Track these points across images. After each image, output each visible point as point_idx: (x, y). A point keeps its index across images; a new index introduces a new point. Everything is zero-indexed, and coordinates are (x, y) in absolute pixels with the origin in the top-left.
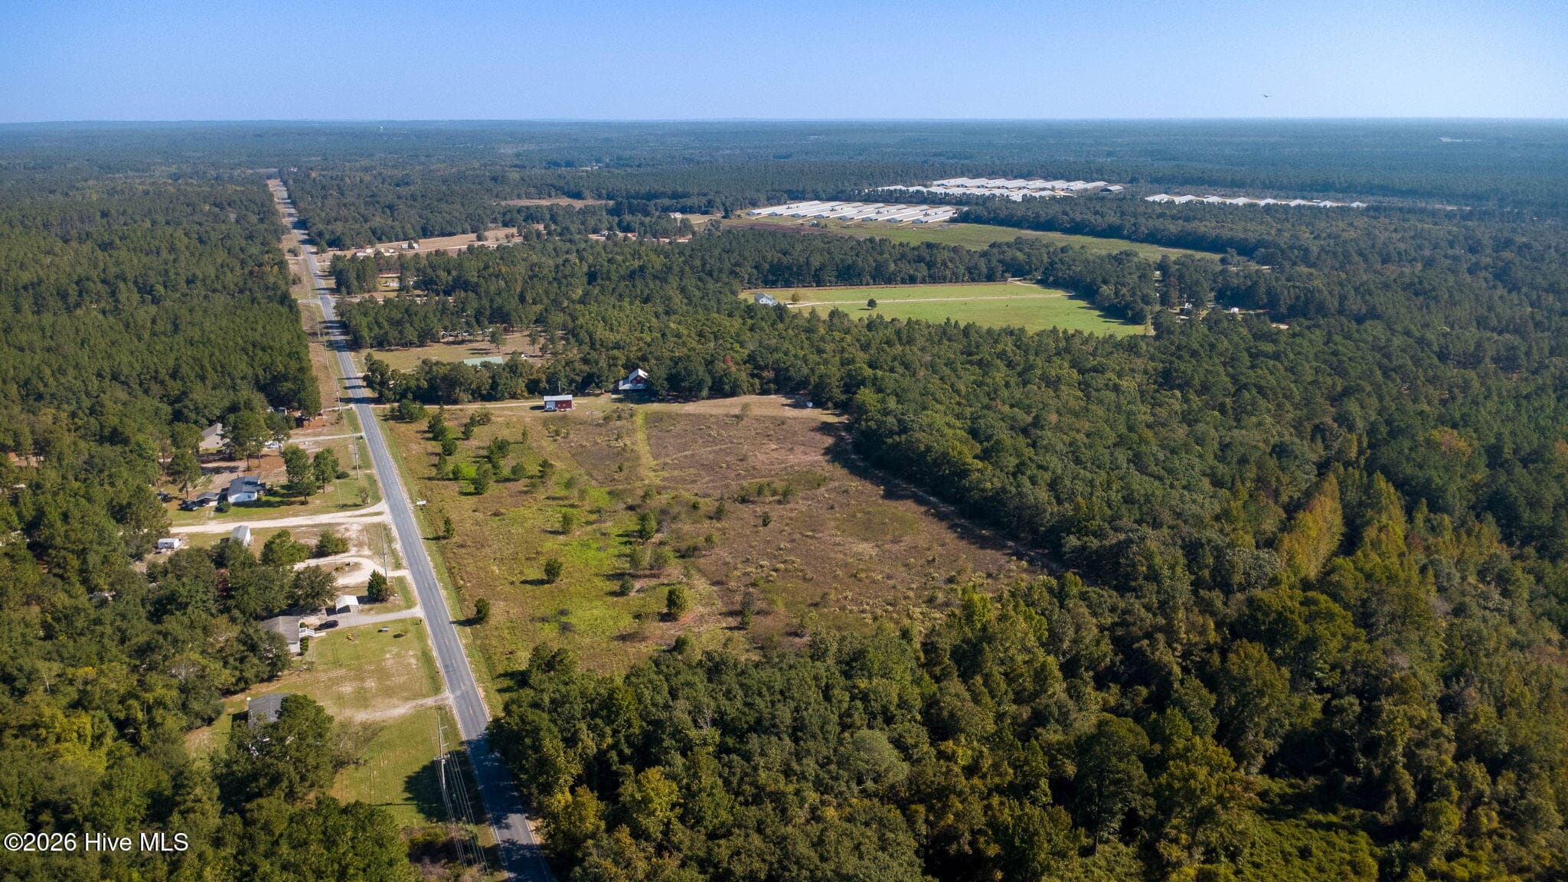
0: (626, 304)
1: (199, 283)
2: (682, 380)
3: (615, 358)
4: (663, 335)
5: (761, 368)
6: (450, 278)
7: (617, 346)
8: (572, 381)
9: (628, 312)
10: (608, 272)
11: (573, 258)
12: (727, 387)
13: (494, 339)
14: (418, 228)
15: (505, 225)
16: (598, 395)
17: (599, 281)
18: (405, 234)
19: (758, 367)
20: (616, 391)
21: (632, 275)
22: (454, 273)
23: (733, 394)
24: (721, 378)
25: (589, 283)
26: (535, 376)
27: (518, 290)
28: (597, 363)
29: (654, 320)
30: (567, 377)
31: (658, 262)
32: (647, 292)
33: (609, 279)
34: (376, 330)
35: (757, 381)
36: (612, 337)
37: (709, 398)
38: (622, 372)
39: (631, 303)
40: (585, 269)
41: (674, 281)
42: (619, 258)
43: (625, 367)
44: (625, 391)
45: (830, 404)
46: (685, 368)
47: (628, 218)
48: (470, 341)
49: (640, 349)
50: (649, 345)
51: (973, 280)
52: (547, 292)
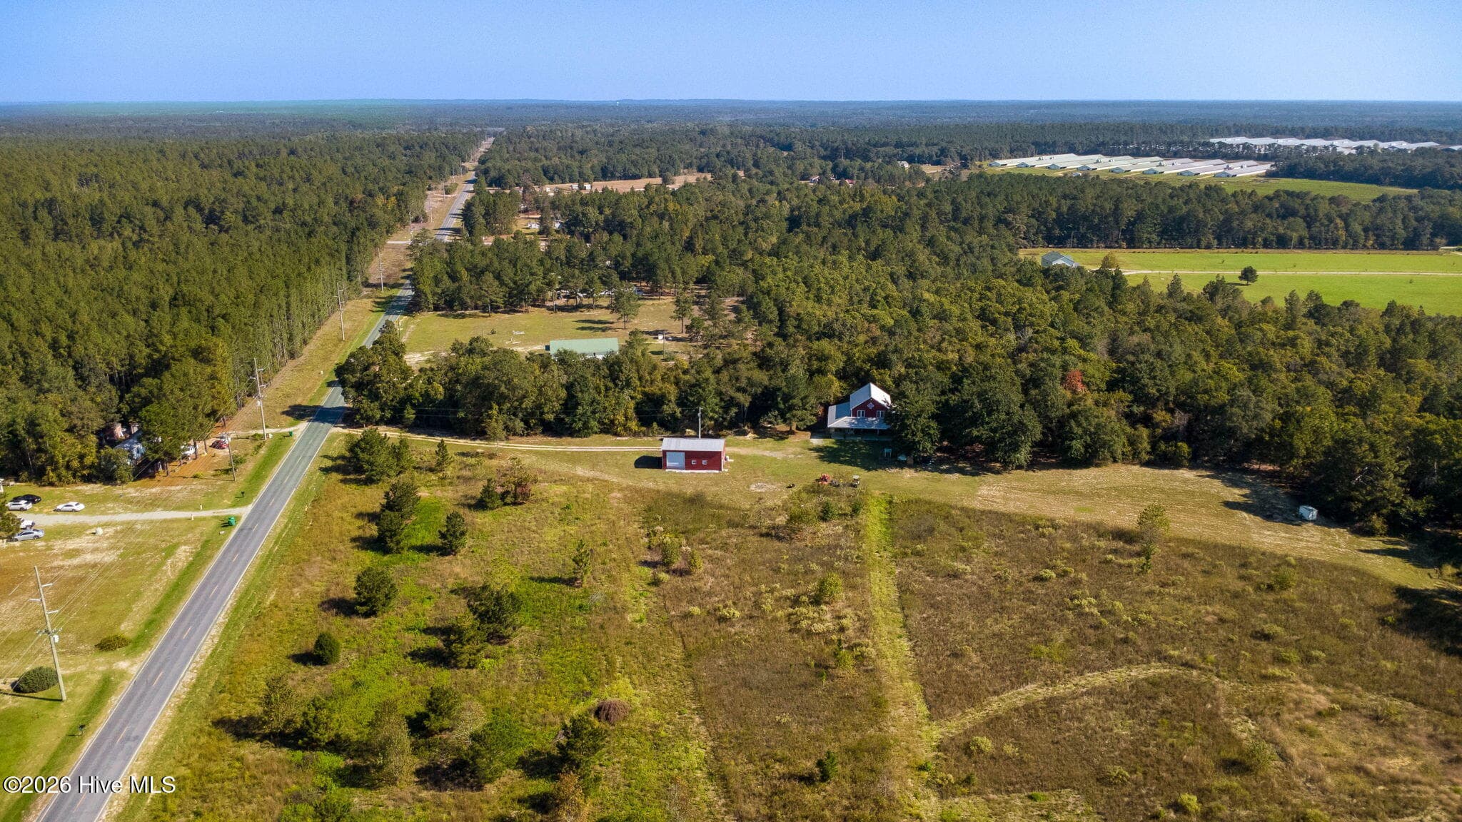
0: (843, 258)
1: (286, 214)
2: (975, 421)
3: (823, 358)
4: (915, 313)
5: (1151, 402)
6: (602, 218)
7: (828, 332)
8: (730, 403)
9: (846, 270)
10: (818, 215)
11: (772, 199)
12: (1077, 445)
13: (616, 306)
14: (598, 169)
15: (701, 170)
16: (782, 436)
17: (804, 227)
18: (581, 174)
19: (1140, 397)
20: (819, 428)
21: (851, 222)
22: (607, 211)
23: (1087, 460)
24: (1062, 422)
25: (790, 230)
26: (654, 389)
27: (687, 234)
28: (785, 366)
29: (890, 285)
30: (719, 394)
31: (889, 205)
32: (875, 243)
33: (818, 225)
34: (446, 282)
35: (1144, 432)
36: (820, 313)
37: (1032, 465)
38: (836, 387)
39: (851, 258)
40: (786, 211)
41: (914, 231)
42: (835, 198)
43: (842, 375)
44: (839, 430)
45: (1377, 522)
46: (981, 395)
47: (844, 162)
48: (589, 307)
49: (874, 340)
50: (891, 333)
51: (1382, 246)
52: (725, 239)
